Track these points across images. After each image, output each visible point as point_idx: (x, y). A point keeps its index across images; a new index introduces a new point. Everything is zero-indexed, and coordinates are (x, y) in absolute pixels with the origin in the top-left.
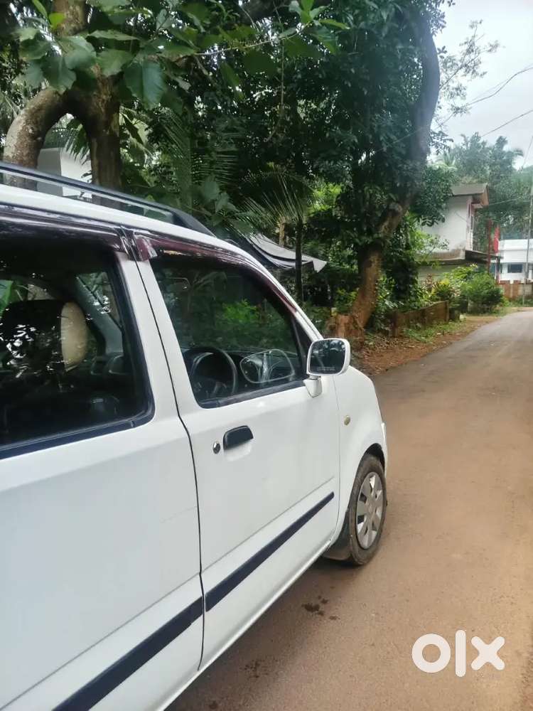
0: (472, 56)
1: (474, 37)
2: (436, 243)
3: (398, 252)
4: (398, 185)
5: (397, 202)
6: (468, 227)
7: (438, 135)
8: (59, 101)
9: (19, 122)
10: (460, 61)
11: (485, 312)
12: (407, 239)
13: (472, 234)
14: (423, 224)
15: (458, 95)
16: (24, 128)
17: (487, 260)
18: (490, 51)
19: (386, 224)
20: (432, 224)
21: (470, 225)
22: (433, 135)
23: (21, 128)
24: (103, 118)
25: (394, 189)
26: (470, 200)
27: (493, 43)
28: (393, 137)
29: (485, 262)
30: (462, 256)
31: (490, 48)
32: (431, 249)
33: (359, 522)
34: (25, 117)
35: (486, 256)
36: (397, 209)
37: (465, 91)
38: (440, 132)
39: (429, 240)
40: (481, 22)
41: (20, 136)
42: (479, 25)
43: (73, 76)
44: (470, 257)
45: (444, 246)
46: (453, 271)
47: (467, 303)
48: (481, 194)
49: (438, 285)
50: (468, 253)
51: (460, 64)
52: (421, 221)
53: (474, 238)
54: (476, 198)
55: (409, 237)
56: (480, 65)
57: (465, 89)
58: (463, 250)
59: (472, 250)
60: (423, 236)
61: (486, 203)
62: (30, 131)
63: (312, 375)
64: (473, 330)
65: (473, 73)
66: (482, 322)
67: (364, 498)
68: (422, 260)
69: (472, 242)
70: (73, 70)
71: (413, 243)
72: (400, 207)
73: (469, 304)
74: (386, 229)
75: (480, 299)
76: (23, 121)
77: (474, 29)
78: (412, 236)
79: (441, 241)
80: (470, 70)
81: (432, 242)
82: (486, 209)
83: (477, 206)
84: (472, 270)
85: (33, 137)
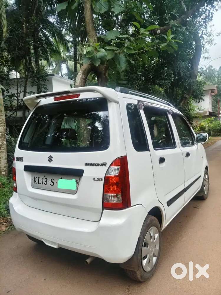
0: (211, 37)
1: (211, 30)
2: (200, 109)
3: (185, 112)
4: (187, 88)
5: (187, 94)
6: (210, 102)
7: (201, 69)
8: (90, 67)
9: (80, 74)
10: (206, 40)
11: (218, 136)
12: (189, 108)
13: (211, 105)
14: (196, 102)
15: (205, 52)
16: (82, 76)
17: (218, 115)
18: (218, 35)
19: (183, 102)
20: (200, 102)
21: (210, 101)
22: (198, 69)
23: (81, 77)
24: (103, 72)
25: (186, 89)
26: (210, 92)
27: (219, 33)
28: (185, 70)
29: (217, 116)
30: (208, 114)
31: (217, 34)
32: (198, 111)
33: (205, 187)
34: (82, 73)
35: (218, 114)
36: (187, 97)
37: (208, 51)
38: (201, 68)
39: (197, 108)
40: (213, 25)
41: (81, 79)
42: (213, 26)
43: (100, 60)
44: (211, 114)
45: (203, 110)
46: (206, 119)
47: (211, 132)
48: (215, 89)
49: (200, 125)
50: (210, 113)
51: (206, 41)
52: (195, 101)
53: (212, 107)
54: (212, 91)
55: (189, 107)
56: (214, 41)
57: (208, 50)
58: (208, 111)
59: (211, 111)
60: (195, 106)
61: (216, 93)
62: (84, 77)
63: (196, 143)
64: (215, 142)
65: (211, 44)
66: (218, 139)
67: (205, 180)
68: (195, 116)
69: (211, 108)
70: (100, 59)
71: (191, 109)
72: (188, 96)
73: (212, 133)
74: (182, 104)
75: (216, 130)
76: (81, 74)
77: (211, 28)
78: (190, 107)
79: (202, 108)
80: (210, 43)
81: (198, 108)
82: (216, 95)
83: (213, 94)
84: (213, 119)
85: (85, 79)
